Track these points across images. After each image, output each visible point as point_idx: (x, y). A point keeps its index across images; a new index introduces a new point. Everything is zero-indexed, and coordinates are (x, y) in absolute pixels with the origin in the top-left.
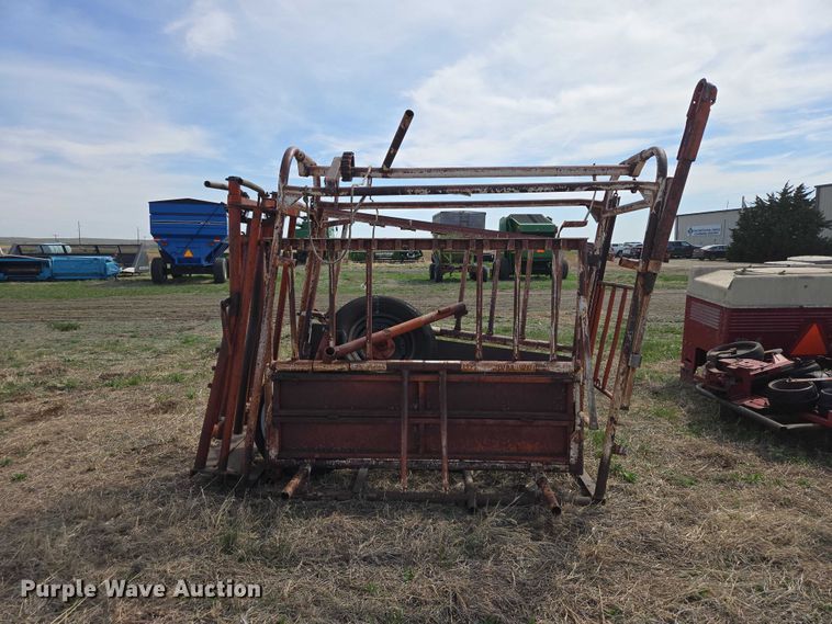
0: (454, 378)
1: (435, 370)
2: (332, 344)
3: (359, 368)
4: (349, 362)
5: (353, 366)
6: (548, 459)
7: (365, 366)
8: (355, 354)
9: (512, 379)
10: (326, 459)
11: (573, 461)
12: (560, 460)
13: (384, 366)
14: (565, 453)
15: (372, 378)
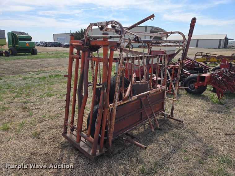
0: (149, 96)
1: (146, 95)
5: (130, 100)
7: (133, 99)
9: (157, 93)
11: (164, 109)
12: (162, 110)
13: (136, 98)
14: (162, 108)
15: (134, 102)
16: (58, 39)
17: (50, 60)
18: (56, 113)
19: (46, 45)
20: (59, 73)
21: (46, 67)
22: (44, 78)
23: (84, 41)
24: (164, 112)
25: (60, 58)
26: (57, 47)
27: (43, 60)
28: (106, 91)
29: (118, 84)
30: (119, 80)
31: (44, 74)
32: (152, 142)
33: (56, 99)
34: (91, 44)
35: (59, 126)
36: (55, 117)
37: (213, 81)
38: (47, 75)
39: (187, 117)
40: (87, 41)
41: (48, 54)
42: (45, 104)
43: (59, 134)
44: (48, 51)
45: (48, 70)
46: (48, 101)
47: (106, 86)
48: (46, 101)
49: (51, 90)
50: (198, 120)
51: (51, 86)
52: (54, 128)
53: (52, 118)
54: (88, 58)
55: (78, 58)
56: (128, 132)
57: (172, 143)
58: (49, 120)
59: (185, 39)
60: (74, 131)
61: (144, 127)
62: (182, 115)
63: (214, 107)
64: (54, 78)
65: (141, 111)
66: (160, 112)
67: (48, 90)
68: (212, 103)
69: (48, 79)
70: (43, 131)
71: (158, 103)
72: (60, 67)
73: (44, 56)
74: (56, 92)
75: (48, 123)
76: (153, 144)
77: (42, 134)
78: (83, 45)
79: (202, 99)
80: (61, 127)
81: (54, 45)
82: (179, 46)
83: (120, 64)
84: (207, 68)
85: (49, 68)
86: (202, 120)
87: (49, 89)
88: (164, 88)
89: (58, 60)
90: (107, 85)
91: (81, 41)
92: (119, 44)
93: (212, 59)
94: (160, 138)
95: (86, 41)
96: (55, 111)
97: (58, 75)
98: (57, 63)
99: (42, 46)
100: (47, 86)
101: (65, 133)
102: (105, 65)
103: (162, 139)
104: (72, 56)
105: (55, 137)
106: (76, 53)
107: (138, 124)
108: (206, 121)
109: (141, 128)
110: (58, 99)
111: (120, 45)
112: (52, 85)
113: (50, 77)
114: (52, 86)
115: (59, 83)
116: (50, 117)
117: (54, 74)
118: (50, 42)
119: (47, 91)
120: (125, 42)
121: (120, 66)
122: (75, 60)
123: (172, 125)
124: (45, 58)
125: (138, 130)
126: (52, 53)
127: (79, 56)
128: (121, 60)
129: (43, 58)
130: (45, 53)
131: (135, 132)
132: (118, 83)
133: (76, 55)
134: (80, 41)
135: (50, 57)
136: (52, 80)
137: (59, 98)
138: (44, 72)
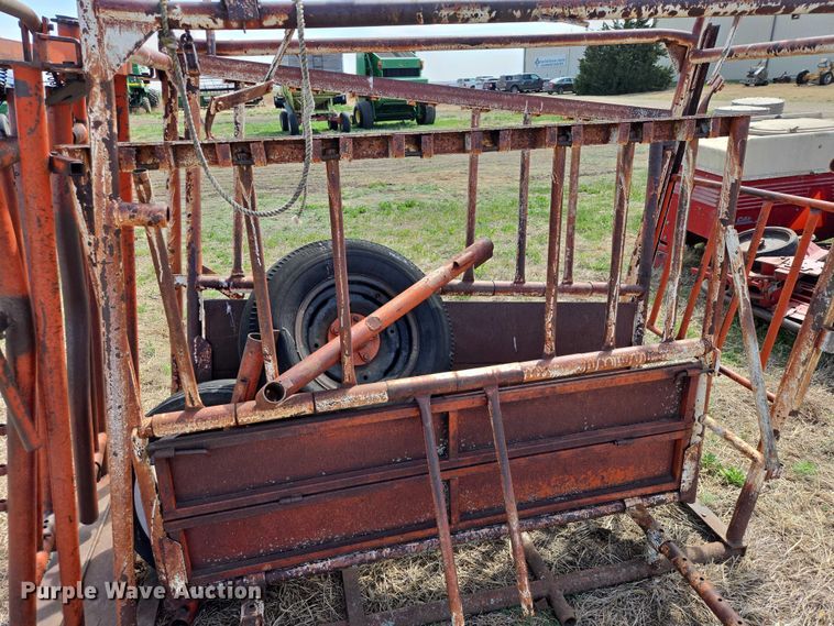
0: (512, 394)
1: (479, 387)
2: (271, 367)
3: (334, 408)
4: (314, 396)
5: (323, 405)
6: (649, 490)
7: (346, 401)
8: (323, 378)
9: (607, 382)
10: (283, 569)
11: (685, 486)
12: (666, 488)
14: (672, 477)
15: (358, 420)
16: (537, 62)
71: (613, 442)
107: (421, 540)
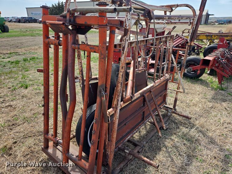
1: (149, 90)
3: (134, 100)
11: (166, 102)
12: (164, 103)
13: (139, 95)
14: (164, 101)
15: (137, 102)
16: (32, 13)
17: (24, 39)
18: (33, 112)
19: (19, 21)
20: (36, 56)
21: (19, 47)
22: (17, 62)
23: (65, 17)
24: (166, 105)
25: (35, 36)
26: (31, 23)
27: (16, 38)
28: (104, 98)
29: (121, 85)
30: (122, 78)
31: (18, 56)
32: (160, 149)
33: (32, 90)
34: (78, 23)
35: (38, 132)
36: (33, 119)
37: (216, 65)
38: (20, 58)
39: (191, 108)
40: (70, 17)
41: (21, 31)
42: (19, 99)
43: (37, 145)
44: (22, 28)
45: (22, 52)
46: (23, 94)
47: (104, 90)
48: (19, 94)
49: (26, 78)
50: (204, 112)
51: (25, 73)
52: (31, 137)
53: (27, 121)
54: (73, 45)
55: (57, 44)
56: (129, 139)
57: (184, 149)
58: (23, 123)
59: (196, 15)
60: (58, 146)
61: (146, 127)
62: (185, 107)
63: (216, 94)
64: (29, 62)
65: (144, 110)
66: (162, 105)
67: (22, 78)
68: (213, 89)
69: (22, 63)
70: (16, 142)
71: (161, 96)
72: (36, 47)
73: (17, 34)
74: (32, 81)
75: (22, 129)
76: (161, 153)
77: (15, 147)
78: (63, 24)
79: (201, 84)
80: (41, 133)
81: (28, 21)
82: (189, 23)
83: (124, 55)
84: (200, 47)
85: (23, 50)
86: (208, 112)
87: (24, 77)
88: (168, 78)
89: (33, 38)
90: (106, 87)
91: (61, 16)
92: (123, 21)
93: (201, 36)
94: (168, 143)
95: (68, 18)
96: (31, 110)
97: (34, 58)
98: (32, 43)
99: (15, 22)
100: (20, 73)
101: (47, 147)
102: (103, 58)
103: (172, 145)
104: (47, 40)
105: (32, 152)
106: (53, 37)
107: (140, 125)
108: (213, 114)
109: (143, 129)
110: (35, 91)
111: (124, 24)
112: (27, 71)
113: (25, 60)
114: (27, 73)
115: (35, 68)
116: (25, 120)
117: (29, 56)
118: (24, 18)
119: (21, 80)
120: (132, 18)
121: (125, 58)
122: (52, 46)
123: (176, 121)
124: (18, 37)
125: (139, 132)
126: (27, 31)
127: (58, 41)
128: (125, 49)
129: (16, 36)
130: (18, 30)
131: (136, 136)
132: (121, 83)
133: (54, 38)
134: (58, 17)
135: (24, 36)
136: (27, 64)
137: (36, 89)
138: (17, 54)
